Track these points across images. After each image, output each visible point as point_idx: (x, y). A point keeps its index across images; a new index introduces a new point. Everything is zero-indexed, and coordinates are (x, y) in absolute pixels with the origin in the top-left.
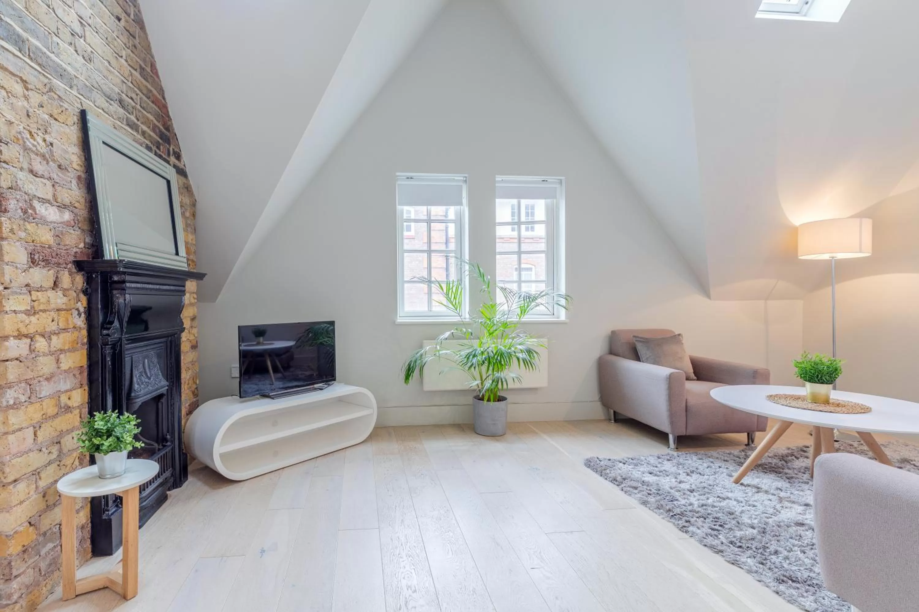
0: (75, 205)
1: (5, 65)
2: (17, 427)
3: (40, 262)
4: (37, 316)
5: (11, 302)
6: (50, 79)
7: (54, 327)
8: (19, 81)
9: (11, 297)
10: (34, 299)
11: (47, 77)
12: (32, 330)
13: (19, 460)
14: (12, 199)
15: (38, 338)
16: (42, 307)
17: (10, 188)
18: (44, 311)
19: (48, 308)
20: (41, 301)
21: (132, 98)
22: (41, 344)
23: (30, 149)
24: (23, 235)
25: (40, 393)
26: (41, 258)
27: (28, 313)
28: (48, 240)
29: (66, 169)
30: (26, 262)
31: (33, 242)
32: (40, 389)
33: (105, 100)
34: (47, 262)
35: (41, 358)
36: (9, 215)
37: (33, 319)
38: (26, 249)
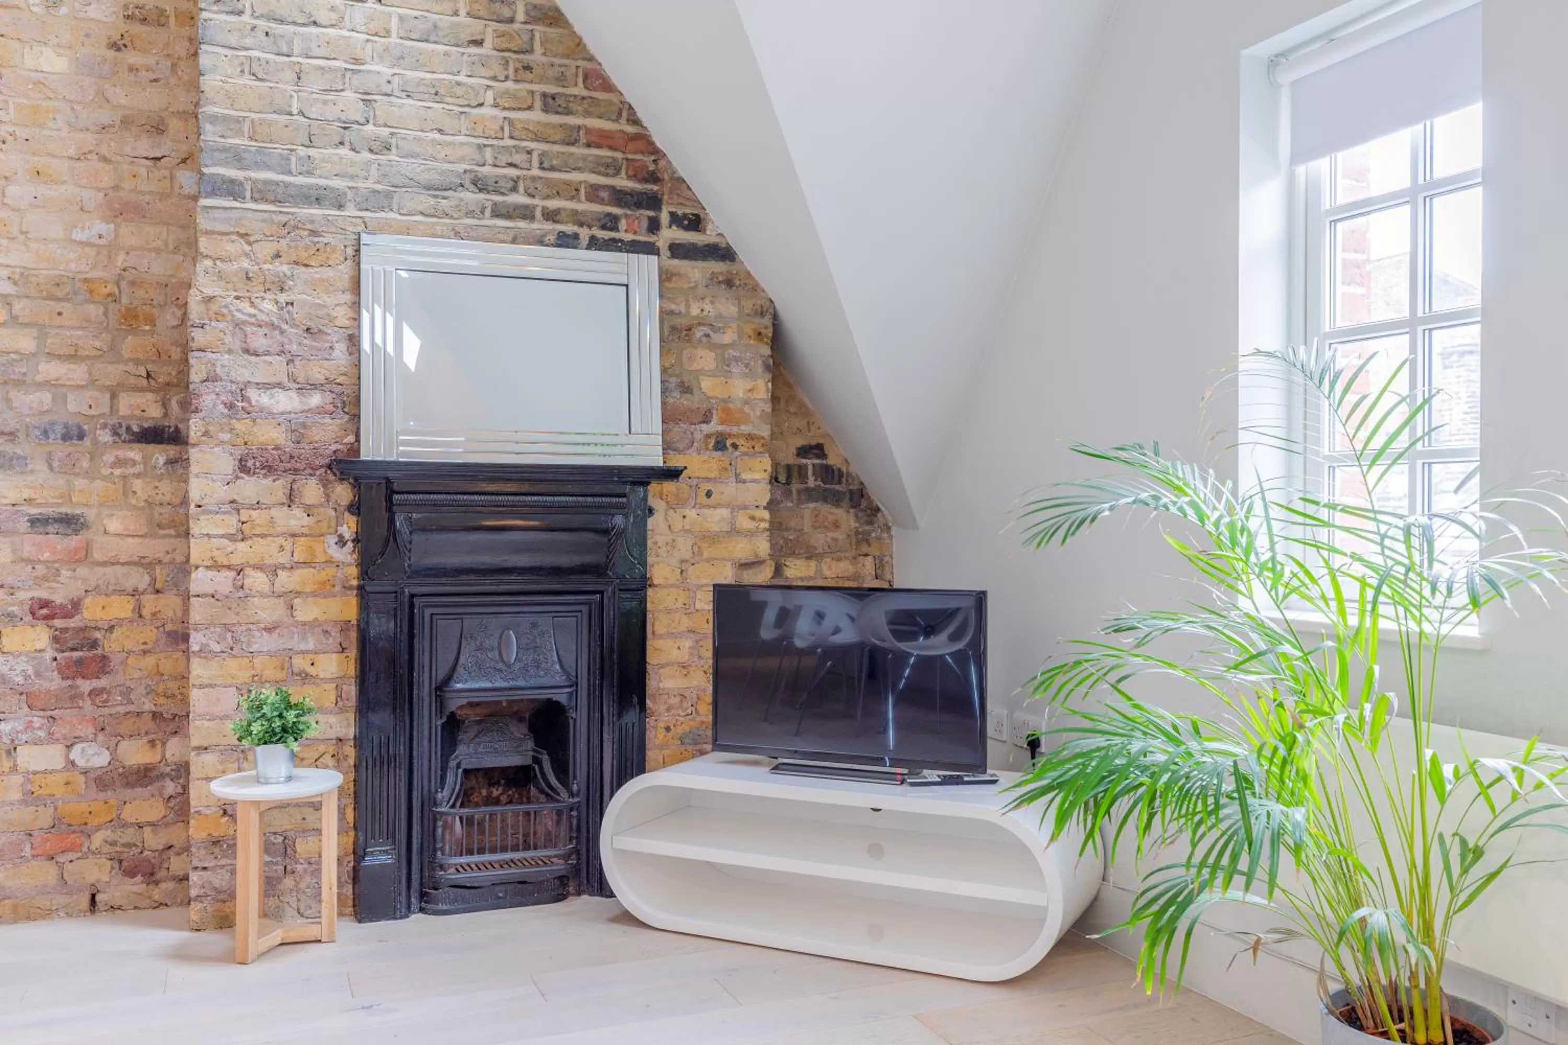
0: (338, 381)
1: (209, 228)
2: (206, 681)
3: (257, 471)
4: (249, 542)
5: (202, 523)
6: (293, 214)
7: (284, 558)
8: (235, 237)
9: (202, 518)
10: (244, 520)
11: (288, 213)
12: (236, 560)
13: (207, 724)
14: (208, 394)
15: (248, 571)
16: (257, 531)
17: (205, 381)
18: (263, 536)
19: (272, 532)
20: (257, 522)
21: (511, 165)
22: (257, 580)
23: (244, 322)
24: (226, 437)
25: (249, 644)
26: (258, 464)
27: (231, 537)
28: (273, 440)
29: (320, 331)
30: (230, 472)
31: (246, 443)
32: (249, 641)
33: (429, 195)
34: (269, 469)
35: (256, 599)
36: (201, 415)
37: (242, 546)
38: (231, 454)
